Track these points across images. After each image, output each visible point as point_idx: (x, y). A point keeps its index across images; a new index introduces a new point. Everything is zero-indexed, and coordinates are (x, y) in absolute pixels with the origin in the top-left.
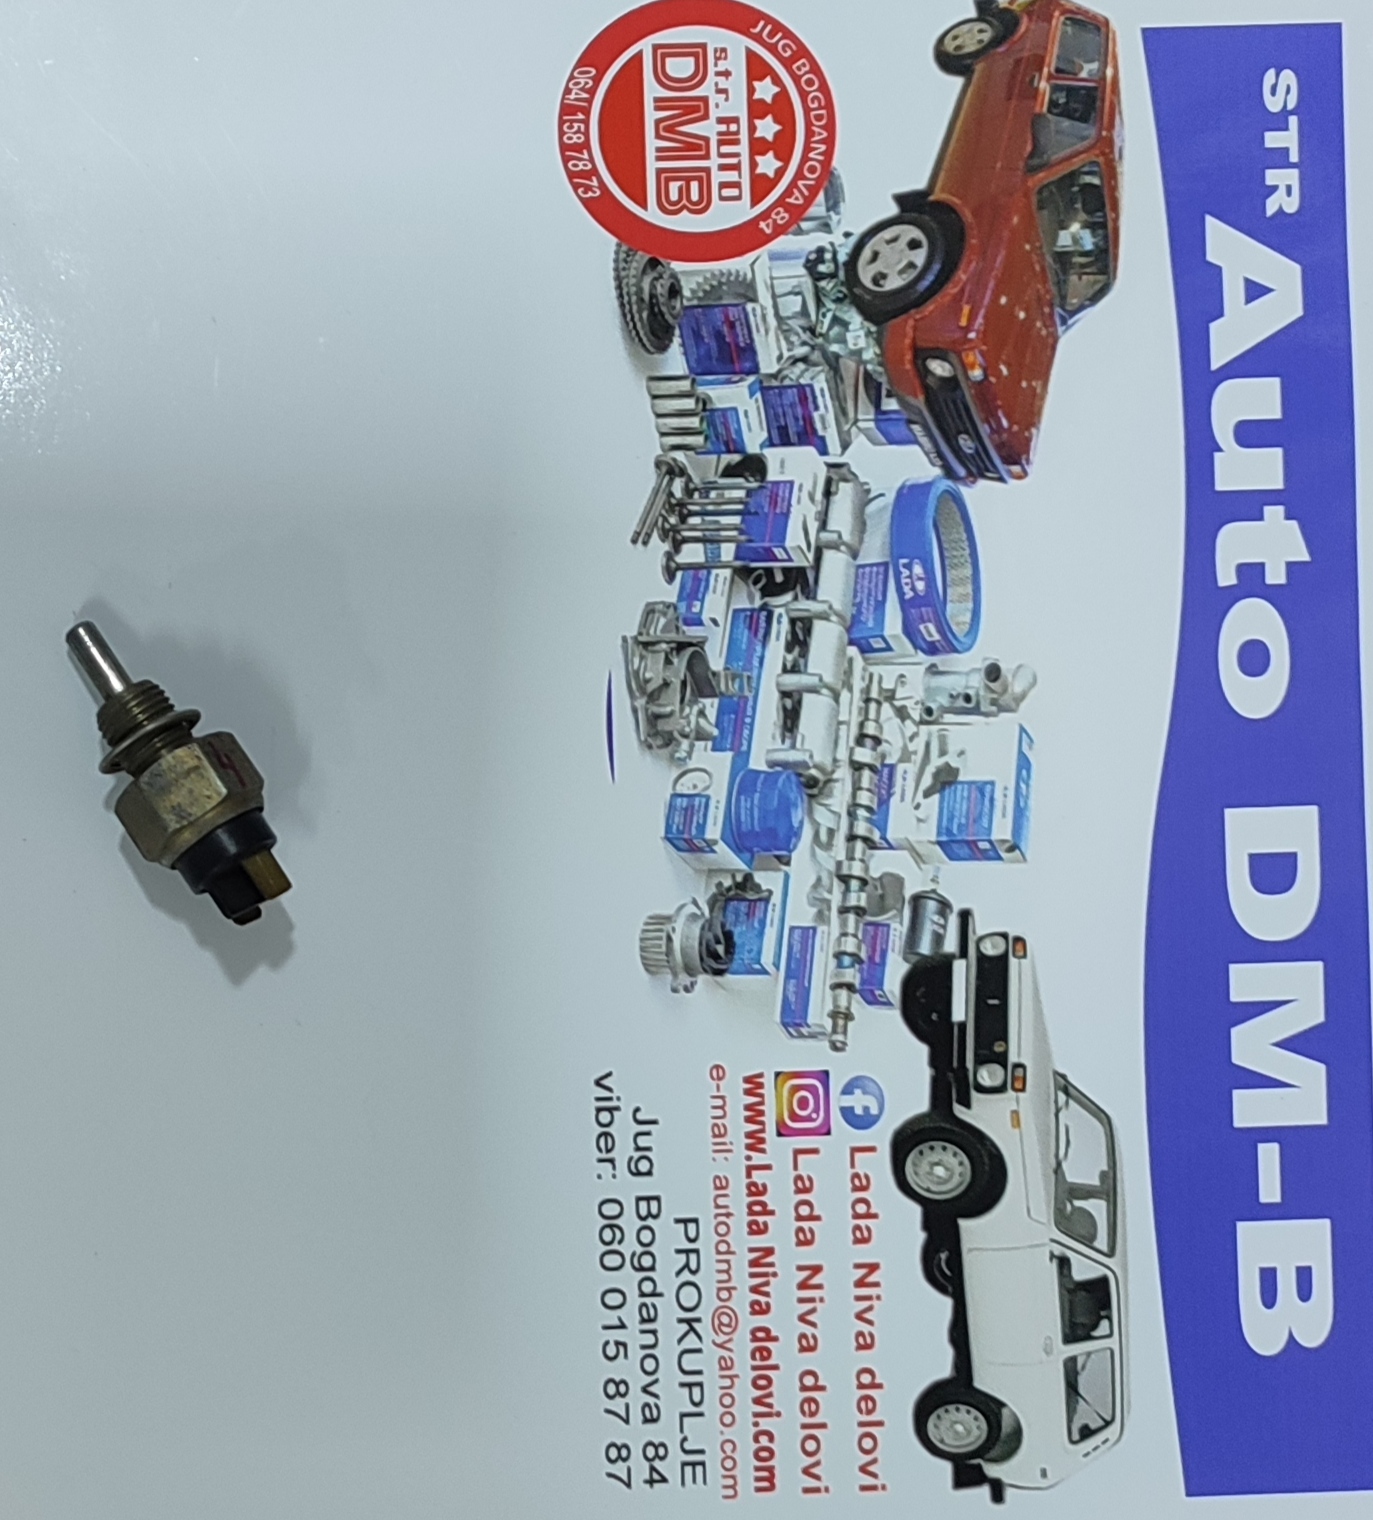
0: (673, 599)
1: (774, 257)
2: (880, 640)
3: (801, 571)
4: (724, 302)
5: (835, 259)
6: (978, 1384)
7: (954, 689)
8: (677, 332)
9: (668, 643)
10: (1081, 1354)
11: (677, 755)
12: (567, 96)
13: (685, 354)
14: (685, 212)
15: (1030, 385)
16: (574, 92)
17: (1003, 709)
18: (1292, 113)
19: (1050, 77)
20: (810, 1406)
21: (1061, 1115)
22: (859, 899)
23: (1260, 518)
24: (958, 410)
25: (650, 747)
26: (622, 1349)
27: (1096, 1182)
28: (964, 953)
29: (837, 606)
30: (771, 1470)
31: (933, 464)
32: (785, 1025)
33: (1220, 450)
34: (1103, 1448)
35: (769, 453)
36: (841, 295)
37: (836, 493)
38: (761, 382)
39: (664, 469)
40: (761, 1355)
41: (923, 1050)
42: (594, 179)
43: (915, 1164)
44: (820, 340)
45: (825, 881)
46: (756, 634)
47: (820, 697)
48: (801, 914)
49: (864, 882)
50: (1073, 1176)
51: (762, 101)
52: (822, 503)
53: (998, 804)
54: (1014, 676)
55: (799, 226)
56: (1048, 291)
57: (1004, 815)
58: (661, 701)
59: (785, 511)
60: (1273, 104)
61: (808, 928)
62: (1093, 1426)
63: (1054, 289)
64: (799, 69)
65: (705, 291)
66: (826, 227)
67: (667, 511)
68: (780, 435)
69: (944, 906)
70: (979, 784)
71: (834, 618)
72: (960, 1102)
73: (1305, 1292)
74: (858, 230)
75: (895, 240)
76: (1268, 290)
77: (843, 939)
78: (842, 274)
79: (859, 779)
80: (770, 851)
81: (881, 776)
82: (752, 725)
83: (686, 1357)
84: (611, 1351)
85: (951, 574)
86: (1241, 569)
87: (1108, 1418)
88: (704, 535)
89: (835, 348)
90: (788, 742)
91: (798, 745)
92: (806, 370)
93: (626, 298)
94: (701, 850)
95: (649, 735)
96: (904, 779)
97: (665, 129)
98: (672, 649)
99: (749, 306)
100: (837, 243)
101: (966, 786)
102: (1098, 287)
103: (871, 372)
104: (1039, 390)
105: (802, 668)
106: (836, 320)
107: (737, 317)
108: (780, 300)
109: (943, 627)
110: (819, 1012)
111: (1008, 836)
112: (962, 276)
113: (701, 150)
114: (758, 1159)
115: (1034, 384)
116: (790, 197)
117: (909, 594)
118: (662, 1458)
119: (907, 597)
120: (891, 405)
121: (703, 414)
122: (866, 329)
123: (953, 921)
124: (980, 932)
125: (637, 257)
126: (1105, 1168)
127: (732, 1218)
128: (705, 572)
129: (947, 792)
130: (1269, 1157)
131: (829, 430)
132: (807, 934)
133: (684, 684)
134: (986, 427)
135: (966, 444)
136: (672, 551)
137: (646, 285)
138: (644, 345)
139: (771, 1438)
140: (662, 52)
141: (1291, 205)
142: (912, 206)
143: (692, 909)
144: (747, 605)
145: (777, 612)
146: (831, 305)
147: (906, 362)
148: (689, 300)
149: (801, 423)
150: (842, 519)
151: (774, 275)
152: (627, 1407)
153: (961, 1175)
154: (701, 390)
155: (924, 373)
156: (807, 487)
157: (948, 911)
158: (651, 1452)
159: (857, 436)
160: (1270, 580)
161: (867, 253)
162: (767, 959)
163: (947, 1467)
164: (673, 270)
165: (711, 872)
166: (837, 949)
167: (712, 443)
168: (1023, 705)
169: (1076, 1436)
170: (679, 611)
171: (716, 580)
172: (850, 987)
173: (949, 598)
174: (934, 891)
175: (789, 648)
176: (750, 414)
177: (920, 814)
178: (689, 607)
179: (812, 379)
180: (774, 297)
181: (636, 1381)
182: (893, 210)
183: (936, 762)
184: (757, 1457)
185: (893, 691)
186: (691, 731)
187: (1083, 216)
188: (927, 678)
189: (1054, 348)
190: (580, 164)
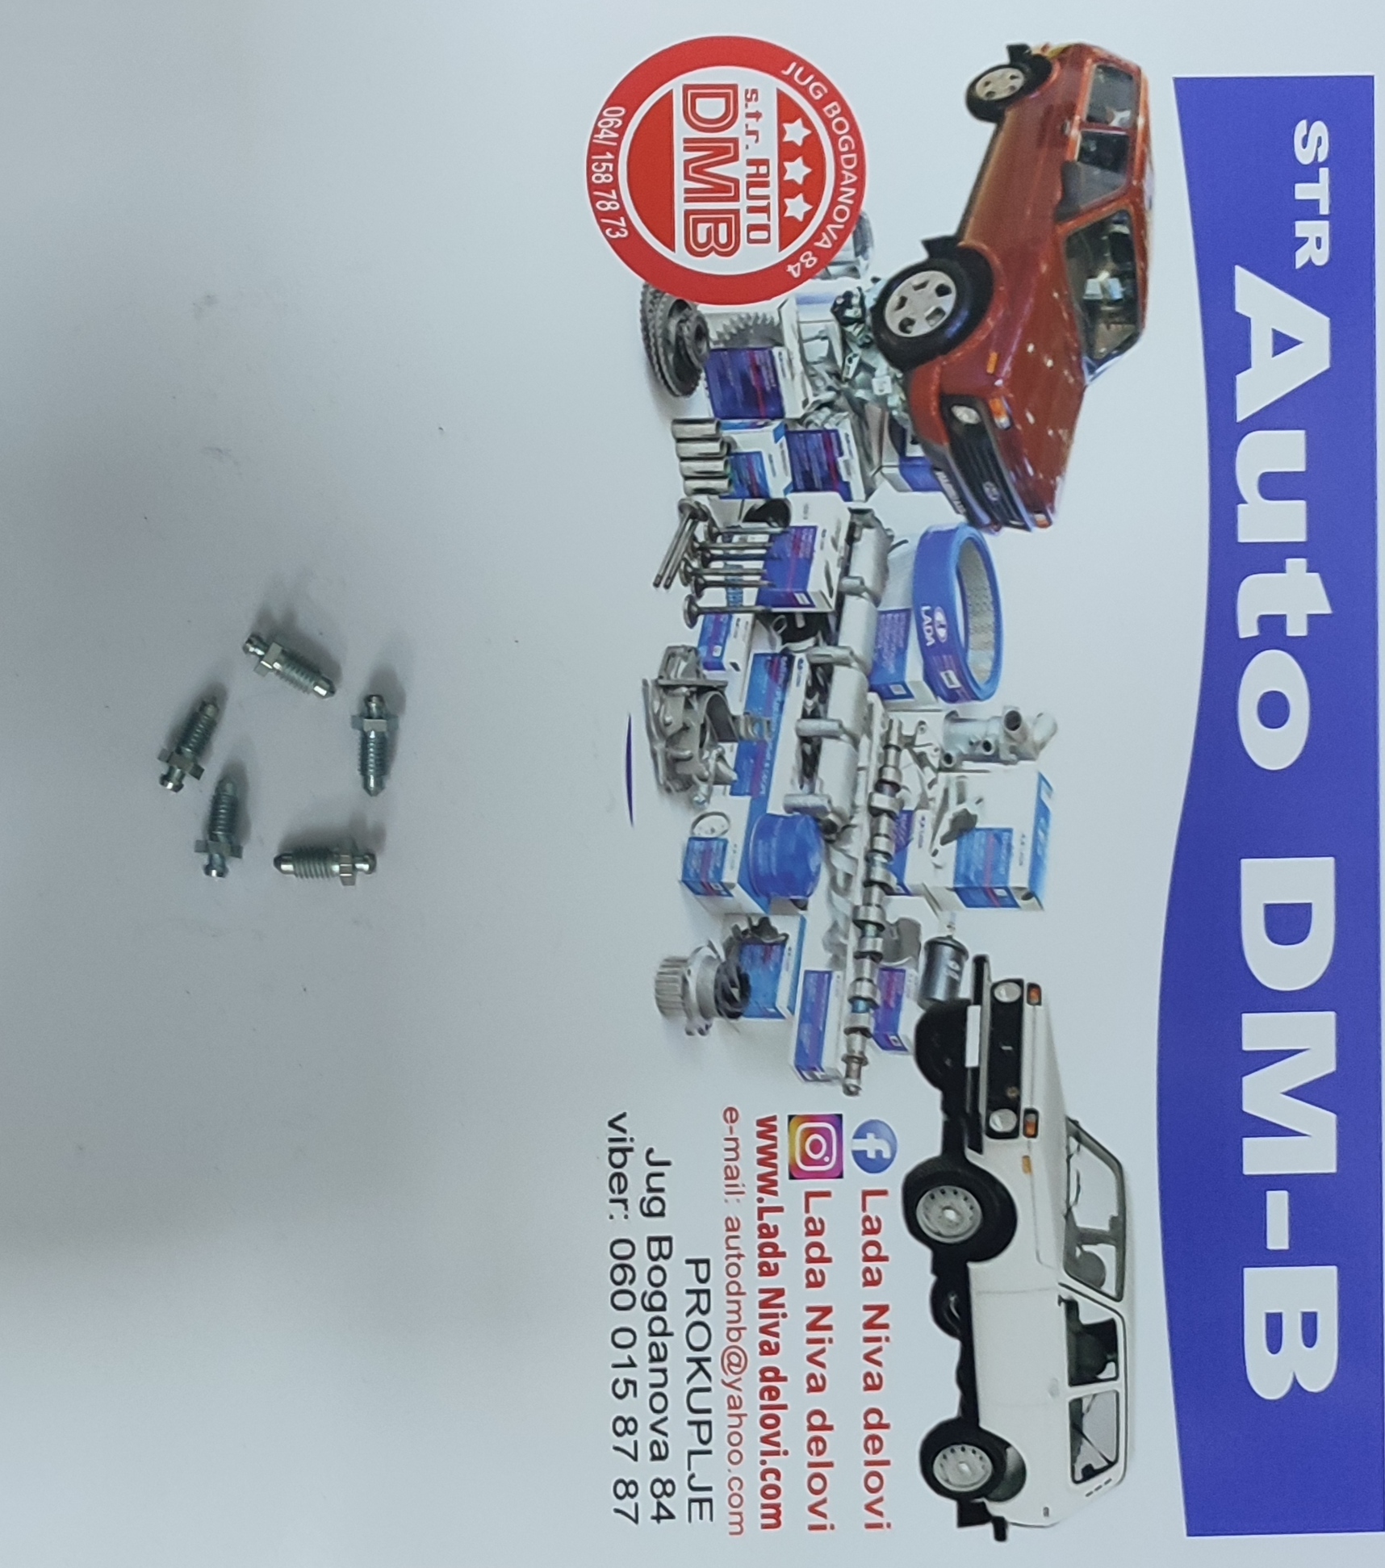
0: (694, 643)
1: (802, 301)
2: (900, 686)
3: (824, 615)
4: (751, 346)
5: (862, 304)
6: (983, 1425)
7: (975, 737)
8: (703, 375)
9: (688, 686)
10: (1086, 1396)
11: (696, 799)
12: (596, 136)
13: (711, 397)
14: (713, 254)
15: (1056, 432)
16: (603, 131)
17: (1022, 757)
18: (1323, 165)
19: (1081, 125)
20: (817, 1444)
21: (1072, 1160)
22: (875, 944)
23: (1283, 571)
24: (983, 457)
25: (668, 790)
26: (631, 1387)
27: (1106, 1228)
28: (978, 1000)
29: (858, 652)
30: (777, 1507)
31: (958, 512)
32: (799, 1068)
33: (1244, 502)
34: (1105, 1488)
35: (793, 498)
36: (868, 341)
37: (859, 539)
38: (786, 426)
39: (688, 513)
40: (770, 1394)
41: (936, 1095)
42: (622, 219)
43: (926, 1208)
44: (846, 386)
45: (841, 924)
46: (776, 680)
47: (841, 743)
48: (816, 958)
49: (880, 927)
50: (1082, 1221)
51: (792, 143)
52: (845, 549)
53: (1015, 851)
54: (1035, 723)
55: (827, 270)
56: (1077, 341)
57: (1021, 864)
58: (679, 746)
59: (808, 556)
60: (1304, 156)
61: (824, 973)
62: (1096, 1467)
63: (1082, 338)
64: (830, 111)
65: (732, 335)
66: (854, 272)
67: (689, 555)
68: (805, 481)
69: (960, 952)
70: (996, 832)
71: (854, 664)
72: (971, 1148)
73: (1310, 1336)
74: (887, 276)
75: (923, 285)
76: (1294, 343)
77: (858, 984)
78: (868, 319)
79: (878, 823)
80: (788, 896)
81: (899, 824)
82: (771, 769)
83: (695, 1395)
84: (621, 1389)
85: (974, 622)
86: (1264, 621)
87: (1112, 1459)
88: (726, 580)
89: (860, 394)
90: (806, 787)
91: (817, 790)
92: (832, 415)
93: (652, 340)
94: (719, 894)
95: (668, 779)
96: (922, 826)
97: (695, 170)
98: (692, 693)
99: (776, 351)
100: (864, 289)
101: (984, 833)
102: (1126, 337)
103: (896, 418)
104: (1065, 438)
105: (822, 714)
106: (862, 365)
107: (763, 361)
108: (805, 345)
109: (964, 674)
110: (832, 1056)
111: (1025, 884)
112: (990, 322)
113: (730, 192)
114: (769, 1201)
115: (1061, 432)
116: (819, 240)
117: (931, 642)
118: (669, 1495)
119: (929, 644)
120: (916, 451)
121: (727, 458)
122: (892, 375)
123: (969, 967)
124: (995, 979)
125: (664, 299)
126: (1115, 1213)
127: (742, 1259)
128: (726, 616)
129: (964, 840)
130: (1278, 1204)
131: (853, 476)
132: (822, 980)
133: (703, 727)
134: (1012, 474)
135: (991, 491)
136: (694, 595)
137: (673, 328)
138: (669, 388)
139: (778, 1476)
140: (694, 93)
141: (1321, 258)
142: (940, 251)
143: (708, 952)
144: (769, 651)
145: (798, 657)
146: (856, 350)
147: (932, 409)
148: (716, 343)
149: (826, 468)
150: (864, 565)
151: (802, 319)
152: (636, 1443)
153: (971, 1218)
154: (725, 433)
155: (949, 419)
156: (831, 533)
157: (963, 958)
158: (658, 1489)
159: (881, 483)
160: (1290, 633)
161: (894, 299)
162: (782, 1002)
163: (952, 1506)
164: (699, 311)
165: (729, 915)
166: (852, 994)
167: (736, 487)
168: (1042, 753)
169: (1079, 1477)
170: (700, 655)
171: (737, 625)
172: (864, 1032)
173: (971, 646)
174: (950, 937)
175: (809, 694)
176: (774, 459)
177: (937, 860)
178: (710, 651)
179: (837, 424)
180: (801, 341)
181: (646, 1418)
182: (922, 255)
183: (954, 808)
184: (764, 1494)
185: (913, 738)
186: (710, 773)
187: (1111, 265)
188: (947, 724)
189: (1080, 396)
190: (609, 204)
